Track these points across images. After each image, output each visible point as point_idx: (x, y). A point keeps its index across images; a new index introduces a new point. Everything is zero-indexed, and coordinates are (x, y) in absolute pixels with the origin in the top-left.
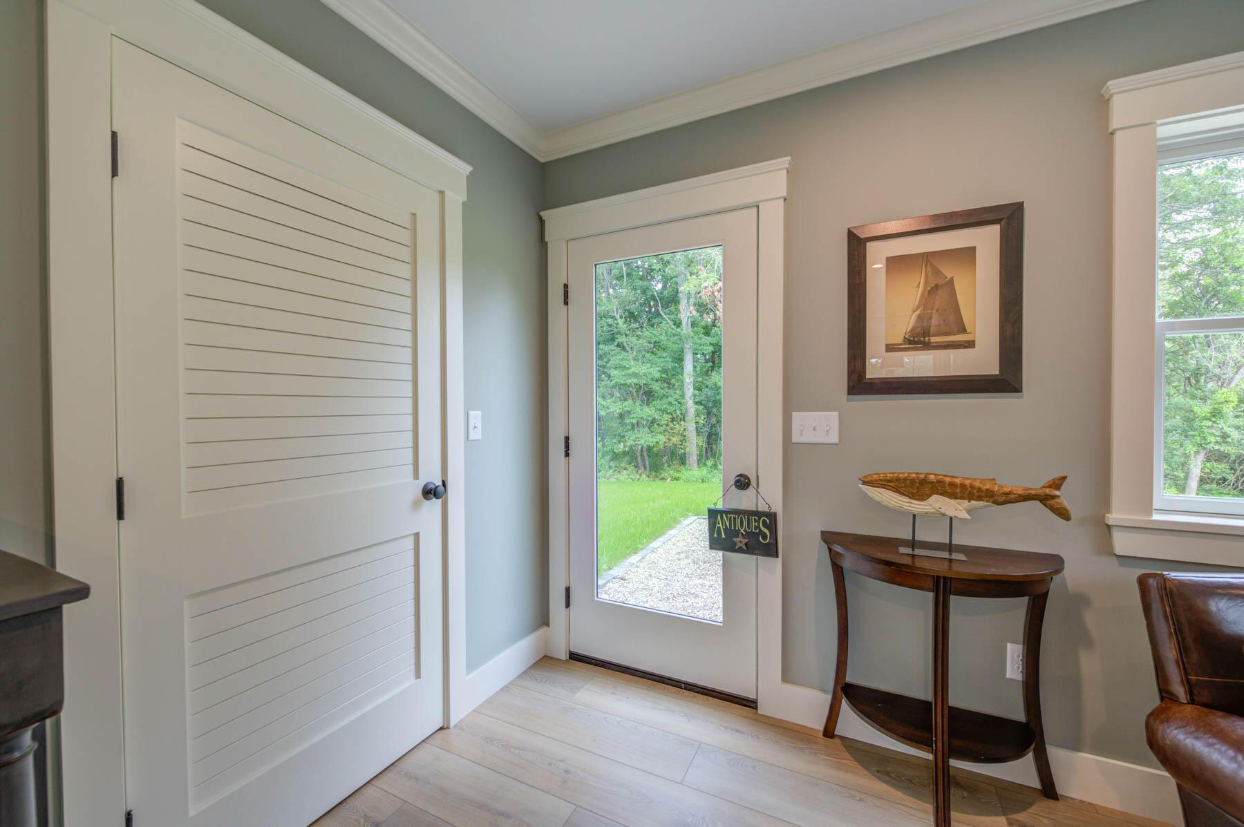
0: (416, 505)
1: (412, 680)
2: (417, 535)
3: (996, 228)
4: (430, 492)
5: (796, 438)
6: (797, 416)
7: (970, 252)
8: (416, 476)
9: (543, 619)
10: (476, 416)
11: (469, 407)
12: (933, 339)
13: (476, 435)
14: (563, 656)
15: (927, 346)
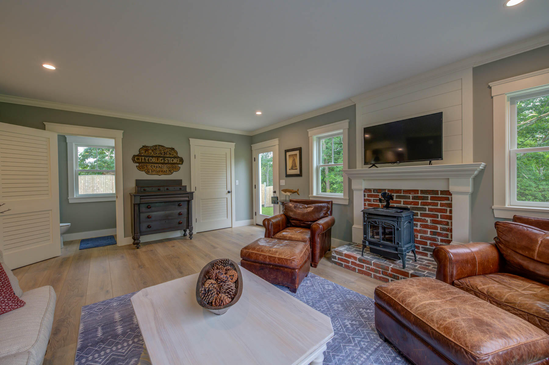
0: (227, 194)
1: (226, 219)
2: (227, 198)
3: (298, 151)
4: (229, 192)
5: (281, 184)
6: (281, 181)
7: (296, 154)
8: (227, 190)
9: (252, 218)
10: (237, 181)
11: (236, 179)
12: (294, 168)
13: (237, 184)
14: (255, 224)
15: (293, 169)
